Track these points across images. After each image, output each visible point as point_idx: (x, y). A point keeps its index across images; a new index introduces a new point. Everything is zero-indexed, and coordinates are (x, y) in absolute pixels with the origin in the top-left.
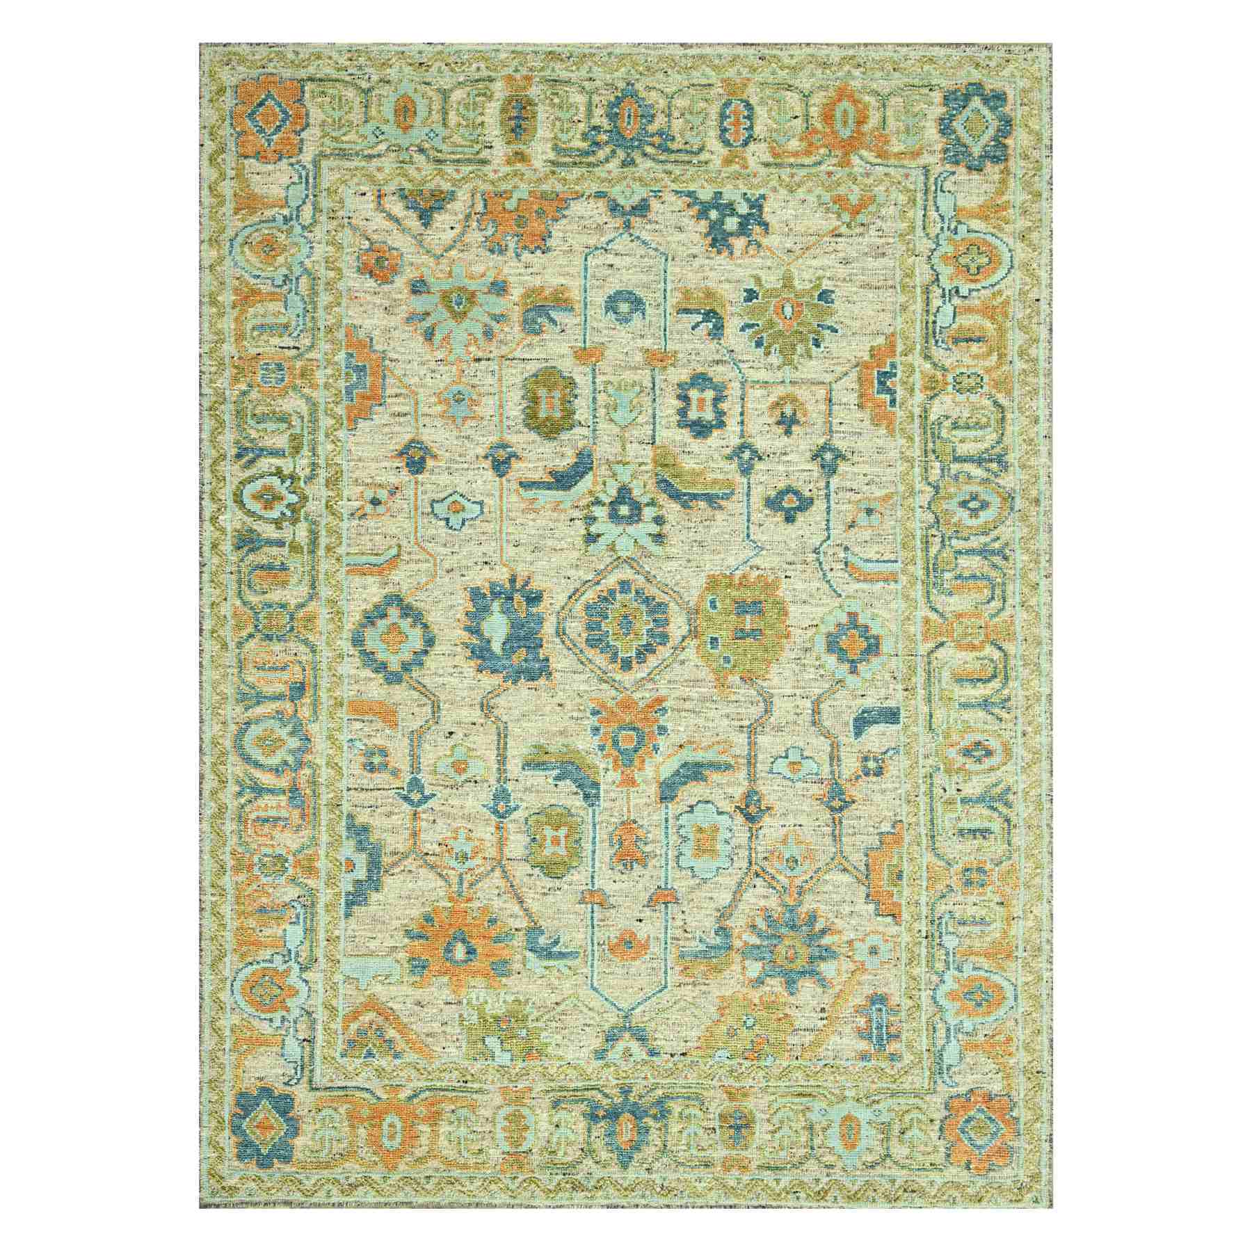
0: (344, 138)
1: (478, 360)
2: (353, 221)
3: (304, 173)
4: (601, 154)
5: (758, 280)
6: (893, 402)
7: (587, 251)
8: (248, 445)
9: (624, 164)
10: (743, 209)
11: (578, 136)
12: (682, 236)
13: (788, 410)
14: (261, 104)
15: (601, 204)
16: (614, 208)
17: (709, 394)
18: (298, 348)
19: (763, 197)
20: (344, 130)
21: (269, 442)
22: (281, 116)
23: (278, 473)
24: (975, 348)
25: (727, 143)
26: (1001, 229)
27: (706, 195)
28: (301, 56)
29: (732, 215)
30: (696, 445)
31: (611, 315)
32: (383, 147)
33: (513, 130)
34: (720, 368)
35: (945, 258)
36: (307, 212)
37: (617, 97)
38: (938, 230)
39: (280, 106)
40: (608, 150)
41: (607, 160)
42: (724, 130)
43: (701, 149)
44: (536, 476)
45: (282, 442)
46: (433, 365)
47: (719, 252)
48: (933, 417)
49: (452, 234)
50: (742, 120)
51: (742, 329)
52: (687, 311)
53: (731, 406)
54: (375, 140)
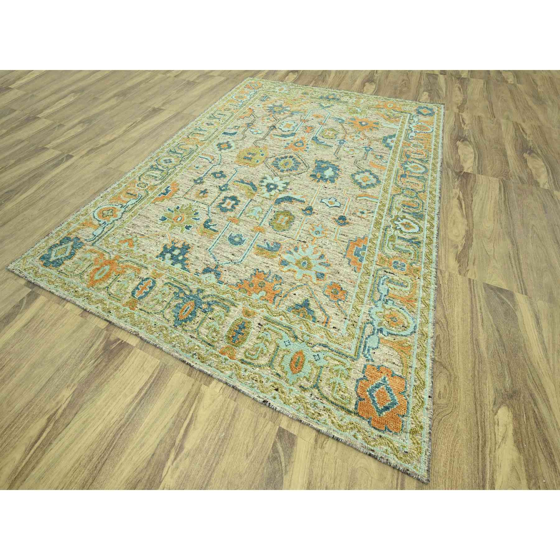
0: (337, 363)
1: (304, 242)
2: (344, 317)
3: (366, 352)
4: (209, 299)
5: (182, 231)
6: (168, 187)
7: (239, 264)
8: (414, 245)
9: (202, 291)
10: (168, 255)
11: (215, 312)
12: (198, 255)
13: (202, 194)
14: (387, 408)
15: (222, 279)
16: (218, 275)
17: (223, 206)
18: (385, 271)
19: (157, 257)
20: (336, 368)
21: (405, 243)
22: (374, 394)
23: (401, 232)
24: (132, 192)
25: (154, 282)
26: (91, 218)
27: (178, 266)
28: (352, 433)
29: (174, 255)
30: (238, 195)
31: (243, 239)
32: (317, 348)
33: (244, 328)
34: (215, 211)
35: (116, 216)
36: (368, 330)
37: (186, 322)
38: (109, 225)
39: (374, 401)
40: (205, 300)
41: (209, 295)
42: (151, 288)
43: (166, 284)
44: (298, 203)
45: (398, 241)
46: (324, 247)
47: (189, 245)
48: (160, 181)
49: (295, 292)
50: (140, 289)
51: (199, 219)
52: (215, 231)
53: (219, 200)
54: (320, 354)
